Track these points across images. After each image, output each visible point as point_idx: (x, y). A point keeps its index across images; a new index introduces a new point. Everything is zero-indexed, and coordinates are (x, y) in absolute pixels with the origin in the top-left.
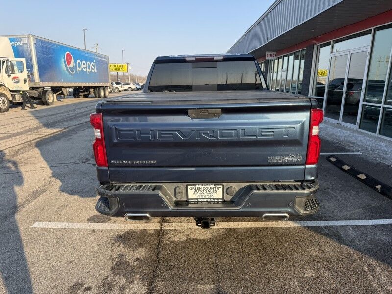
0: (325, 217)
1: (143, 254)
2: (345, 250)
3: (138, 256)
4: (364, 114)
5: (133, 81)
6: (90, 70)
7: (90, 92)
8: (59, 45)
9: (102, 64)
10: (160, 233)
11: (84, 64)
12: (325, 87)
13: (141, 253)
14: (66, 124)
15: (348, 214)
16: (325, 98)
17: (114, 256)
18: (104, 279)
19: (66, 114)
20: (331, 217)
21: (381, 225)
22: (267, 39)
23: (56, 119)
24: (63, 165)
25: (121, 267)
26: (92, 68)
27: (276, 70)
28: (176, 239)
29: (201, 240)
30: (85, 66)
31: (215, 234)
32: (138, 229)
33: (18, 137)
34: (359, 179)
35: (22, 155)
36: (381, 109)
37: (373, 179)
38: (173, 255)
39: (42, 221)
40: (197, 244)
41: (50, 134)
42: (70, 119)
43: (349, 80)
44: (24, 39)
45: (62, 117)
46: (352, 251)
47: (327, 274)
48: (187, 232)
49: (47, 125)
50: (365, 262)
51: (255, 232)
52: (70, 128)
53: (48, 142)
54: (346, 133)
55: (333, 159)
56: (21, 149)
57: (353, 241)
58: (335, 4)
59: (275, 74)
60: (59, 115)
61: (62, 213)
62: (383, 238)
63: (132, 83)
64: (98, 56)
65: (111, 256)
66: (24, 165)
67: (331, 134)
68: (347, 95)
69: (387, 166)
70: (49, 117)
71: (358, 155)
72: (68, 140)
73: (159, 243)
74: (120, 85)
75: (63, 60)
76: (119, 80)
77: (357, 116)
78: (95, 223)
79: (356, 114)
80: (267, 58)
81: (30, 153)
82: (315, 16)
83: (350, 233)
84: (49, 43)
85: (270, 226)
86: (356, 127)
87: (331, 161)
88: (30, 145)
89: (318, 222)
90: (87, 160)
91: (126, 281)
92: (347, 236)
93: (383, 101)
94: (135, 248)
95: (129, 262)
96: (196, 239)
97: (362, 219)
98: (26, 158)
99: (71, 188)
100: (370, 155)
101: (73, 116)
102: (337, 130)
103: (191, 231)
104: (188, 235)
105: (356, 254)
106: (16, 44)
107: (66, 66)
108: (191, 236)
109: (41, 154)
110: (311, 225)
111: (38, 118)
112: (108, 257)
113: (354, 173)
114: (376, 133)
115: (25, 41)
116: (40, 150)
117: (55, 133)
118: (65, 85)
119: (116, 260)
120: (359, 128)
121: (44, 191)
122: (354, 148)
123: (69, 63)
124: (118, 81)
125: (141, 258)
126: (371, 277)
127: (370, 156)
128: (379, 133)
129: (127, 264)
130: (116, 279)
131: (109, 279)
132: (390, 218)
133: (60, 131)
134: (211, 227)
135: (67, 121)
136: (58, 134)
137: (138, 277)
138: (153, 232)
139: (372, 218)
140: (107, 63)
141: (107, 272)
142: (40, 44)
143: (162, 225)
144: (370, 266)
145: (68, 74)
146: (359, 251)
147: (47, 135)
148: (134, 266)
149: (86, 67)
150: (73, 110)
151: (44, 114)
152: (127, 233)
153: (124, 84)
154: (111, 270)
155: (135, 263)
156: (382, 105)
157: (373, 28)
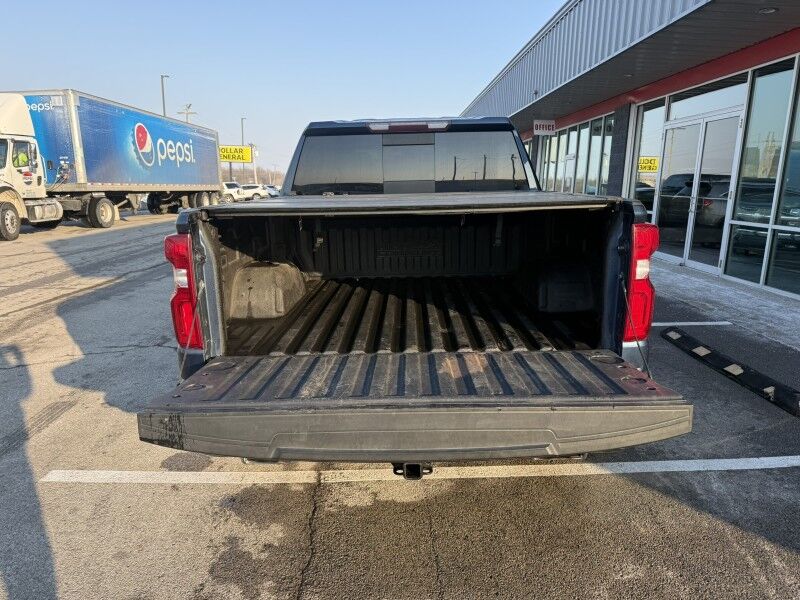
0: (663, 452)
1: (280, 535)
2: (706, 521)
3: (270, 539)
4: (735, 245)
5: (264, 180)
6: (181, 160)
7: (181, 202)
8: (124, 110)
9: (206, 147)
10: (317, 490)
11: (171, 147)
12: (653, 191)
13: (276, 533)
14: (122, 268)
15: (708, 446)
16: (654, 213)
17: (218, 541)
18: (196, 591)
19: (123, 246)
20: (675, 453)
21: (779, 469)
22: (536, 93)
23: (103, 258)
24: (113, 350)
25: (232, 565)
26: (186, 155)
27: (553, 158)
28: (350, 503)
29: (402, 504)
30: (173, 151)
31: (433, 491)
32: (270, 482)
33: (20, 294)
34: (728, 374)
35: (28, 331)
36: (769, 234)
37: (758, 375)
38: (344, 537)
39: (64, 468)
40: (395, 513)
41: (89, 288)
42: (131, 257)
43: (703, 177)
44: (56, 98)
45: (113, 254)
46: (720, 525)
47: (670, 573)
48: (375, 488)
49: (83, 270)
50: (749, 547)
51: (517, 486)
52: (132, 275)
53: (83, 304)
54: (699, 282)
55: (674, 335)
56: (27, 318)
57: (721, 503)
58: (674, 20)
59: (552, 166)
60: (110, 249)
61: (108, 449)
62: (786, 496)
63: (261, 186)
64: (198, 132)
65: (211, 541)
66: (32, 351)
67: (669, 286)
68: (698, 208)
69: (785, 348)
70: (88, 254)
71: (726, 326)
72: (127, 299)
73: (314, 512)
74: (236, 189)
75: (130, 139)
76: (234, 178)
77: (719, 249)
78: (179, 470)
79: (716, 246)
80: (536, 132)
81: (45, 327)
82: (632, 45)
83: (715, 486)
84: (105, 106)
85: (547, 474)
86: (718, 270)
87: (670, 340)
88: (45, 310)
89: (648, 463)
90: (165, 339)
91: (243, 593)
92: (709, 491)
93: (772, 217)
94: (262, 523)
95: (249, 553)
96: (394, 502)
97: (737, 456)
98: (35, 336)
99: (130, 399)
100: (751, 326)
101: (137, 251)
102: (680, 277)
103: (383, 486)
104: (375, 494)
105: (729, 530)
106: (41, 107)
107: (136, 151)
108: (383, 497)
109: (68, 329)
110: (632, 471)
111: (63, 255)
112: (204, 544)
113: (717, 362)
114: (758, 282)
115: (58, 101)
116: (66, 320)
117: (99, 285)
118: (134, 187)
119: (222, 549)
120: (725, 272)
121: (71, 405)
122: (716, 312)
123: (142, 144)
124: (231, 180)
125: (276, 544)
126: (763, 578)
127: (750, 329)
128: (766, 284)
129: (245, 556)
130: (221, 589)
131: (206, 590)
132: (796, 455)
133: (109, 281)
134: (424, 477)
135: (124, 261)
136: (106, 288)
137: (269, 584)
138: (301, 488)
139: (759, 454)
140: (214, 145)
141: (202, 575)
142: (87, 107)
143: (320, 474)
144: (759, 554)
145: (141, 167)
146: (735, 523)
147: (81, 290)
148: (260, 561)
149: (175, 154)
150: (137, 240)
151: (77, 247)
152: (247, 491)
153: (245, 188)
154: (211, 572)
155: (264, 556)
156: (771, 226)
157: (750, 70)
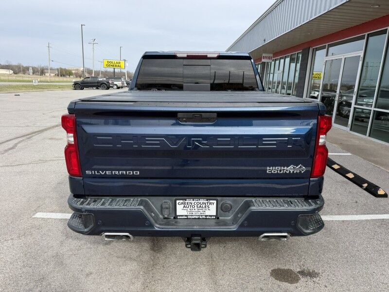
4: (356, 117)
16: (319, 100)
22: (265, 40)
27: (272, 71)
34: (347, 177)
36: (372, 112)
58: (331, 9)
59: (271, 75)
77: (349, 118)
80: (263, 60)
82: (311, 19)
86: (348, 129)
93: (373, 104)
114: (366, 135)
120: (351, 130)
128: (369, 136)
156: (373, 109)
157: (366, 34)
